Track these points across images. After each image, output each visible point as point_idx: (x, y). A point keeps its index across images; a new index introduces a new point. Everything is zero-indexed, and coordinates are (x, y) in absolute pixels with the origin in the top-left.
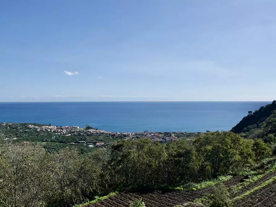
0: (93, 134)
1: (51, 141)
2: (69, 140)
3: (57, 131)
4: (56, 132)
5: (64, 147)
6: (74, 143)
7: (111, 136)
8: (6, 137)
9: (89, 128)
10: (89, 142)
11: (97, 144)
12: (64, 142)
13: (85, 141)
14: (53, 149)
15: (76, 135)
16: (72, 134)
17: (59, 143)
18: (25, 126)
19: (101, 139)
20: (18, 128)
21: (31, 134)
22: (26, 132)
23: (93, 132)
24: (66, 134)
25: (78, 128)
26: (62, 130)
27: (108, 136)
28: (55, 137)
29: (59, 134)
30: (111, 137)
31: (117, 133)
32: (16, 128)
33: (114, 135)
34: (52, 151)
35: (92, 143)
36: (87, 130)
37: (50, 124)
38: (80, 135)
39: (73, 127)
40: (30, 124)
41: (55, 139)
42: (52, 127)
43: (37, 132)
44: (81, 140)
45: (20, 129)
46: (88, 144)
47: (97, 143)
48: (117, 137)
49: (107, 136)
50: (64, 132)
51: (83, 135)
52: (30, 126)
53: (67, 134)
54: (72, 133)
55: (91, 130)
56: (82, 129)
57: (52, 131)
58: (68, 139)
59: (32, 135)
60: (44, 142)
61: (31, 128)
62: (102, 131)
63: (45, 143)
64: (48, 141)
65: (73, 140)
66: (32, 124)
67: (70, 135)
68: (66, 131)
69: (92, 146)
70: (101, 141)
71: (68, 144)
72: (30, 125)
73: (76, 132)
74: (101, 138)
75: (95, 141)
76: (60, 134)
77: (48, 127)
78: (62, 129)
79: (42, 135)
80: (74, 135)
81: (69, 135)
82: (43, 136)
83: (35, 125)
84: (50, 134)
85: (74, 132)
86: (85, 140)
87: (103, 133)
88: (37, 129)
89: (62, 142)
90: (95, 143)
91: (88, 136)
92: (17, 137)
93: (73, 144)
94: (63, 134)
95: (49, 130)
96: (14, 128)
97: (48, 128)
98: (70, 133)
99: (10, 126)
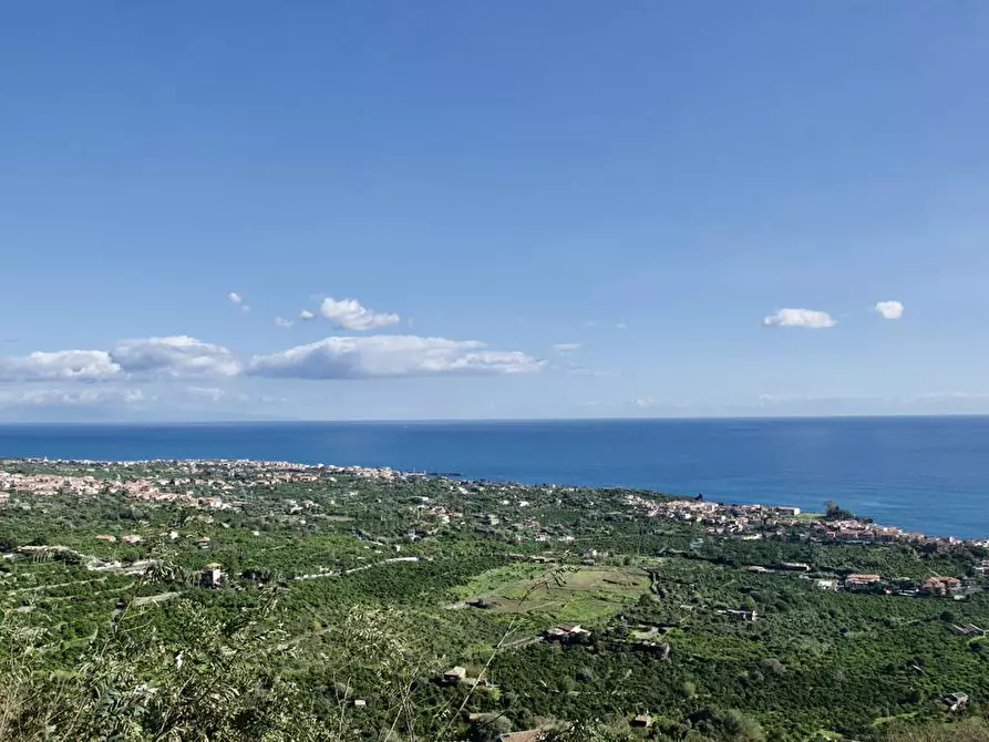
0: (845, 537)
1: (685, 555)
2: (749, 556)
3: (716, 519)
4: (711, 524)
5: (719, 579)
6: (766, 567)
7: (919, 551)
8: (543, 531)
9: (835, 514)
10: (823, 569)
11: (852, 578)
12: (730, 563)
13: (807, 563)
14: (679, 585)
15: (779, 539)
16: (768, 535)
17: (712, 565)
18: (612, 497)
19: (872, 559)
20: (587, 505)
21: (622, 525)
22: (609, 519)
23: (848, 532)
24: (744, 533)
25: (797, 511)
26: (733, 519)
27: (904, 551)
28: (701, 540)
29: (720, 531)
30: (916, 557)
31: (947, 541)
32: (582, 504)
33: (932, 548)
34: (670, 591)
35: (836, 572)
36: (828, 524)
37: (700, 497)
38: (794, 539)
39: (778, 510)
40: (630, 492)
41: (701, 550)
42: (703, 505)
43: (647, 520)
44: (794, 558)
45: (596, 507)
46: (819, 577)
47: (851, 572)
48: (943, 557)
49: (903, 547)
50: (741, 527)
51: (809, 540)
52: (630, 500)
53: (746, 535)
54: (769, 530)
55: (844, 526)
56: (811, 518)
57: (699, 520)
58: (746, 553)
59: (624, 530)
60: (661, 555)
61: (631, 507)
62: (885, 529)
63: (660, 560)
64: (673, 555)
65: (764, 556)
66: (636, 493)
67: (758, 536)
68: (746, 520)
69: (828, 583)
70: (873, 566)
71: (743, 569)
72: (631, 497)
73: (783, 529)
74: (876, 555)
75: (847, 566)
76: (725, 532)
77: (687, 504)
78: (736, 515)
79: (659, 531)
80: (773, 538)
81: (756, 538)
82: (662, 534)
83: (646, 495)
84: (686, 529)
85: (777, 526)
86: (808, 559)
87: (887, 538)
88: (650, 509)
89: (719, 561)
90: (843, 575)
91: (824, 543)
92: (576, 533)
93: (756, 571)
94: (735, 533)
95: (688, 516)
96: (575, 505)
97: (687, 509)
98: (760, 529)
99: (565, 495)
